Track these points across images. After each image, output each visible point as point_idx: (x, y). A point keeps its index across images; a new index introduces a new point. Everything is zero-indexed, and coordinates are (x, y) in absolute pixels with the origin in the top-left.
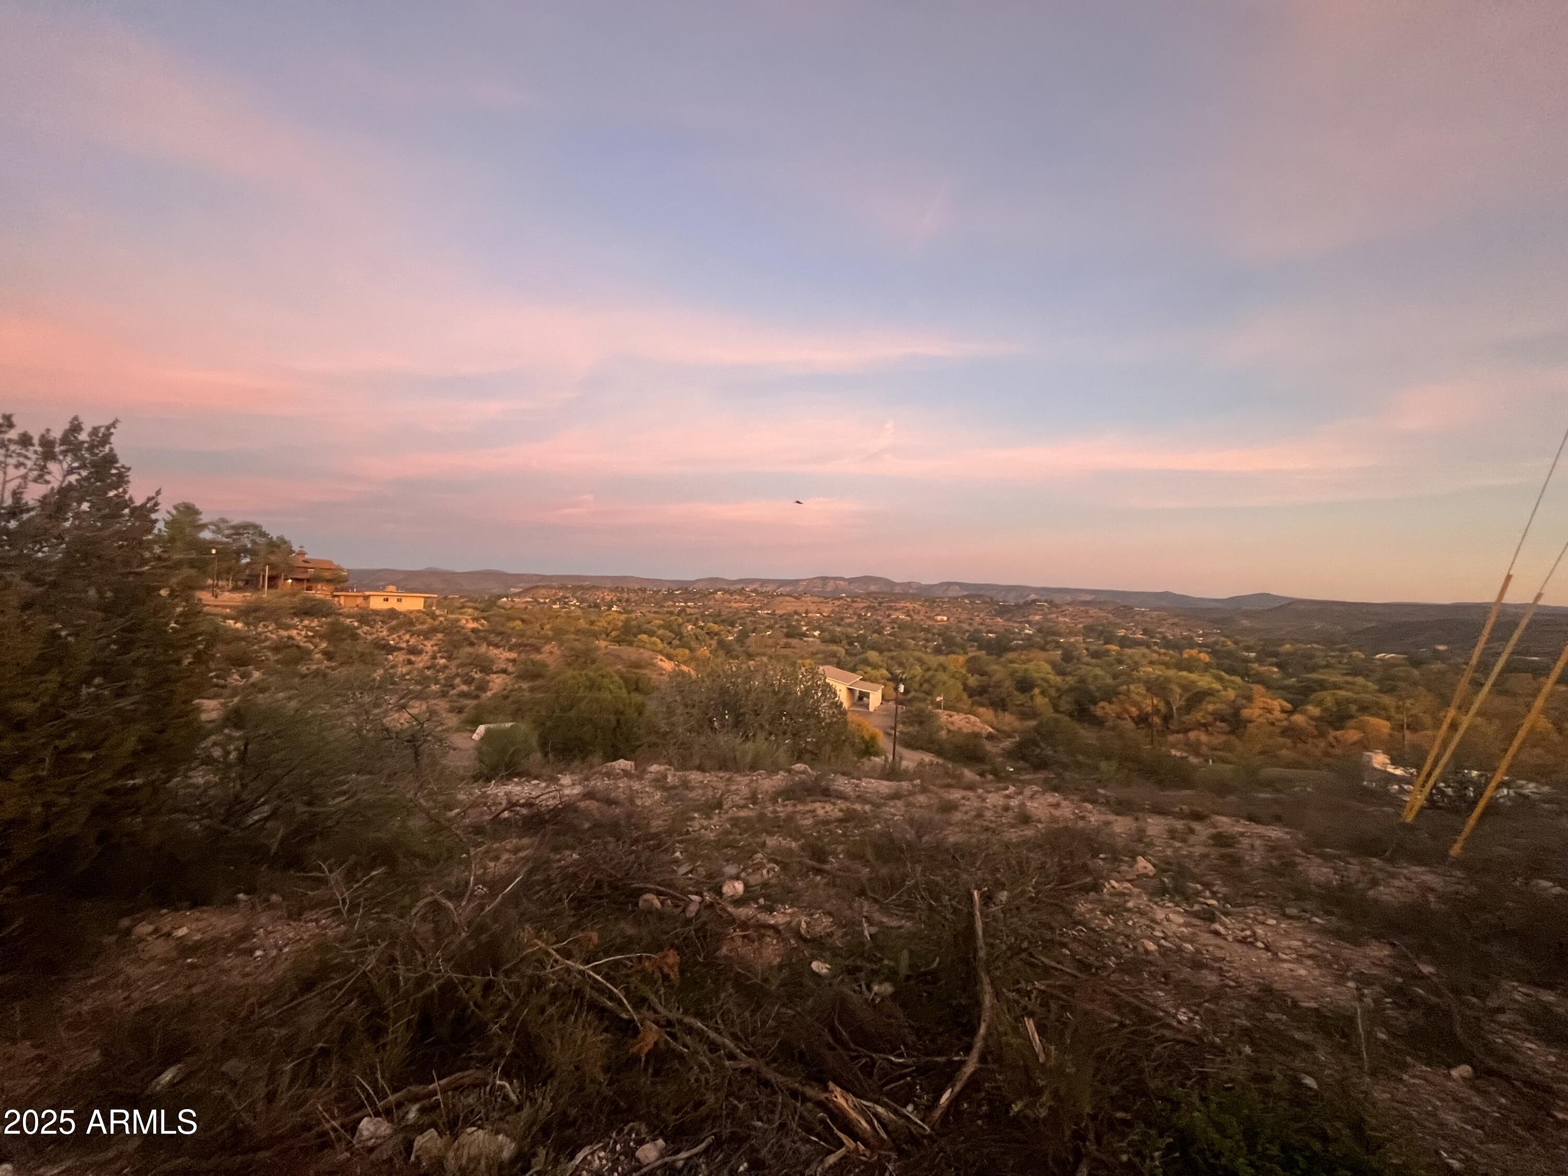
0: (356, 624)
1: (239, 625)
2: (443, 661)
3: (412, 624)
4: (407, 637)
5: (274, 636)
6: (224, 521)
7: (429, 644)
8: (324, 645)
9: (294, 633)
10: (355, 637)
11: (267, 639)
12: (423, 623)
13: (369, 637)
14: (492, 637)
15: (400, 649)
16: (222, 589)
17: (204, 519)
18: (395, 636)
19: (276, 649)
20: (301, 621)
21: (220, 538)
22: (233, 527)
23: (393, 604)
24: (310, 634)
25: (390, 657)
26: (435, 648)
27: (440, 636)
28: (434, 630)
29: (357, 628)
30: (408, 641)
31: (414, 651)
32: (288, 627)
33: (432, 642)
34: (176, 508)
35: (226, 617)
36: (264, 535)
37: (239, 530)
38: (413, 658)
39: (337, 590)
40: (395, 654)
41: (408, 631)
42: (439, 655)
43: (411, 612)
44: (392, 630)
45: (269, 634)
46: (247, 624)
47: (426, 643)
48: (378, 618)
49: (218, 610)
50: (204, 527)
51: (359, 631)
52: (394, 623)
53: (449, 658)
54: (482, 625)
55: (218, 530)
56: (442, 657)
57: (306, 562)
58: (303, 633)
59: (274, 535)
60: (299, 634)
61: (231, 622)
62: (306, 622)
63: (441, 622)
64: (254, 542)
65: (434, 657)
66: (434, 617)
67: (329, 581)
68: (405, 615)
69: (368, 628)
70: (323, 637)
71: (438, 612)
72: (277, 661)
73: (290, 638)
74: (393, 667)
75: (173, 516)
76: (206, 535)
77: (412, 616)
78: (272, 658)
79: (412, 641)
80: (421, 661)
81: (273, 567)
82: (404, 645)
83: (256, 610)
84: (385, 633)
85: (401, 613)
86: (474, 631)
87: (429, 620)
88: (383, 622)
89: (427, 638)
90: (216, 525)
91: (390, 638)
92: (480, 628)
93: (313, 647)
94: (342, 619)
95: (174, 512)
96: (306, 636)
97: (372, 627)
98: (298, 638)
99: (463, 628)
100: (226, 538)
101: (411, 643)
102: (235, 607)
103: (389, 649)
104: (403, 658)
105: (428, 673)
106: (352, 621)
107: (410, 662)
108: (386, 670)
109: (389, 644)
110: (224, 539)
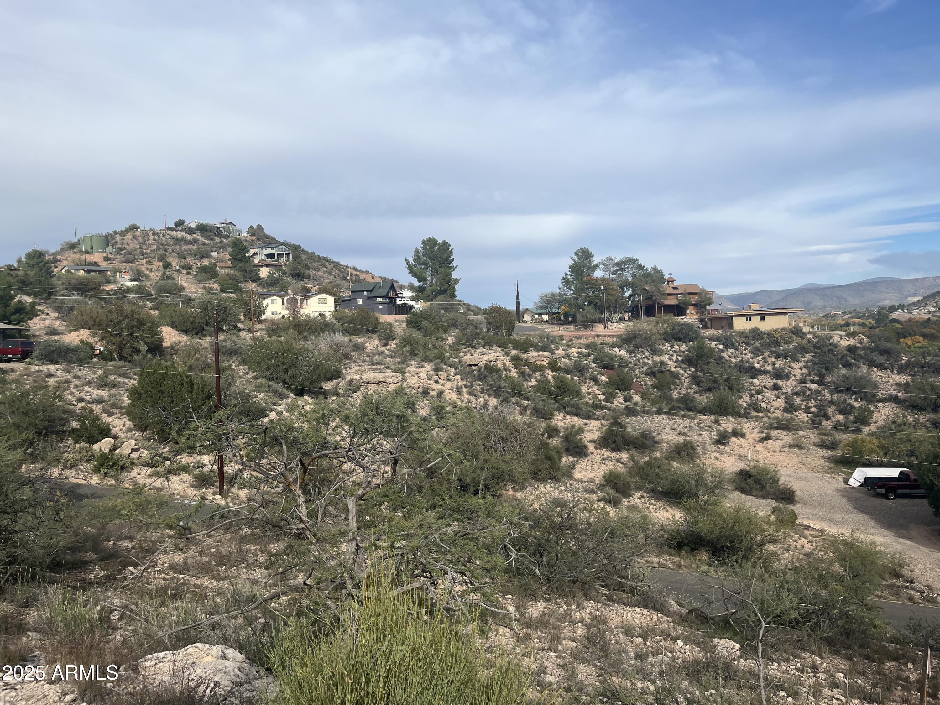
0: (721, 347)
1: (623, 353)
2: (814, 386)
3: (777, 343)
4: (773, 359)
5: (650, 362)
6: (610, 259)
7: (797, 366)
8: (692, 369)
10: (720, 361)
11: (645, 364)
12: (787, 343)
13: (733, 360)
14: (874, 356)
15: (765, 372)
16: (611, 320)
17: (596, 260)
18: (760, 358)
19: (651, 374)
20: (672, 346)
21: (608, 275)
22: (618, 264)
23: (756, 323)
24: (680, 358)
25: (756, 381)
26: (804, 371)
27: (808, 356)
28: (802, 350)
29: (722, 351)
30: (774, 364)
31: (779, 374)
32: (660, 353)
33: (800, 364)
35: (613, 346)
36: (641, 267)
37: (622, 265)
38: (780, 383)
39: (703, 313)
40: (761, 378)
41: (773, 353)
42: (808, 378)
43: (776, 331)
44: (756, 352)
45: (646, 360)
46: (628, 351)
47: (793, 365)
48: (742, 339)
49: (607, 340)
51: (724, 355)
52: (758, 343)
53: (821, 383)
54: (861, 341)
55: (607, 268)
56: (813, 382)
57: (675, 288)
58: (674, 358)
59: (648, 266)
60: (670, 359)
61: (617, 350)
62: (676, 347)
63: (810, 340)
64: (634, 275)
65: (803, 382)
66: (800, 334)
67: (696, 305)
68: (769, 334)
69: (732, 350)
70: (690, 361)
71: (807, 329)
72: (654, 386)
73: (663, 363)
74: (759, 392)
76: (598, 274)
77: (778, 335)
78: (649, 383)
79: (779, 363)
80: (789, 386)
81: (648, 296)
82: (769, 368)
83: (635, 337)
84: (749, 355)
85: (764, 333)
86: (851, 349)
87: (796, 339)
88: (747, 343)
89: (794, 360)
90: (604, 264)
91: (755, 361)
92: (859, 345)
93: (682, 372)
96: (676, 361)
97: (736, 349)
98: (670, 363)
99: (836, 346)
100: (613, 274)
101: (777, 366)
102: (619, 336)
103: (754, 373)
104: (770, 383)
105: (797, 400)
106: (716, 345)
107: (776, 387)
108: (752, 396)
109: (754, 367)
110: (611, 276)
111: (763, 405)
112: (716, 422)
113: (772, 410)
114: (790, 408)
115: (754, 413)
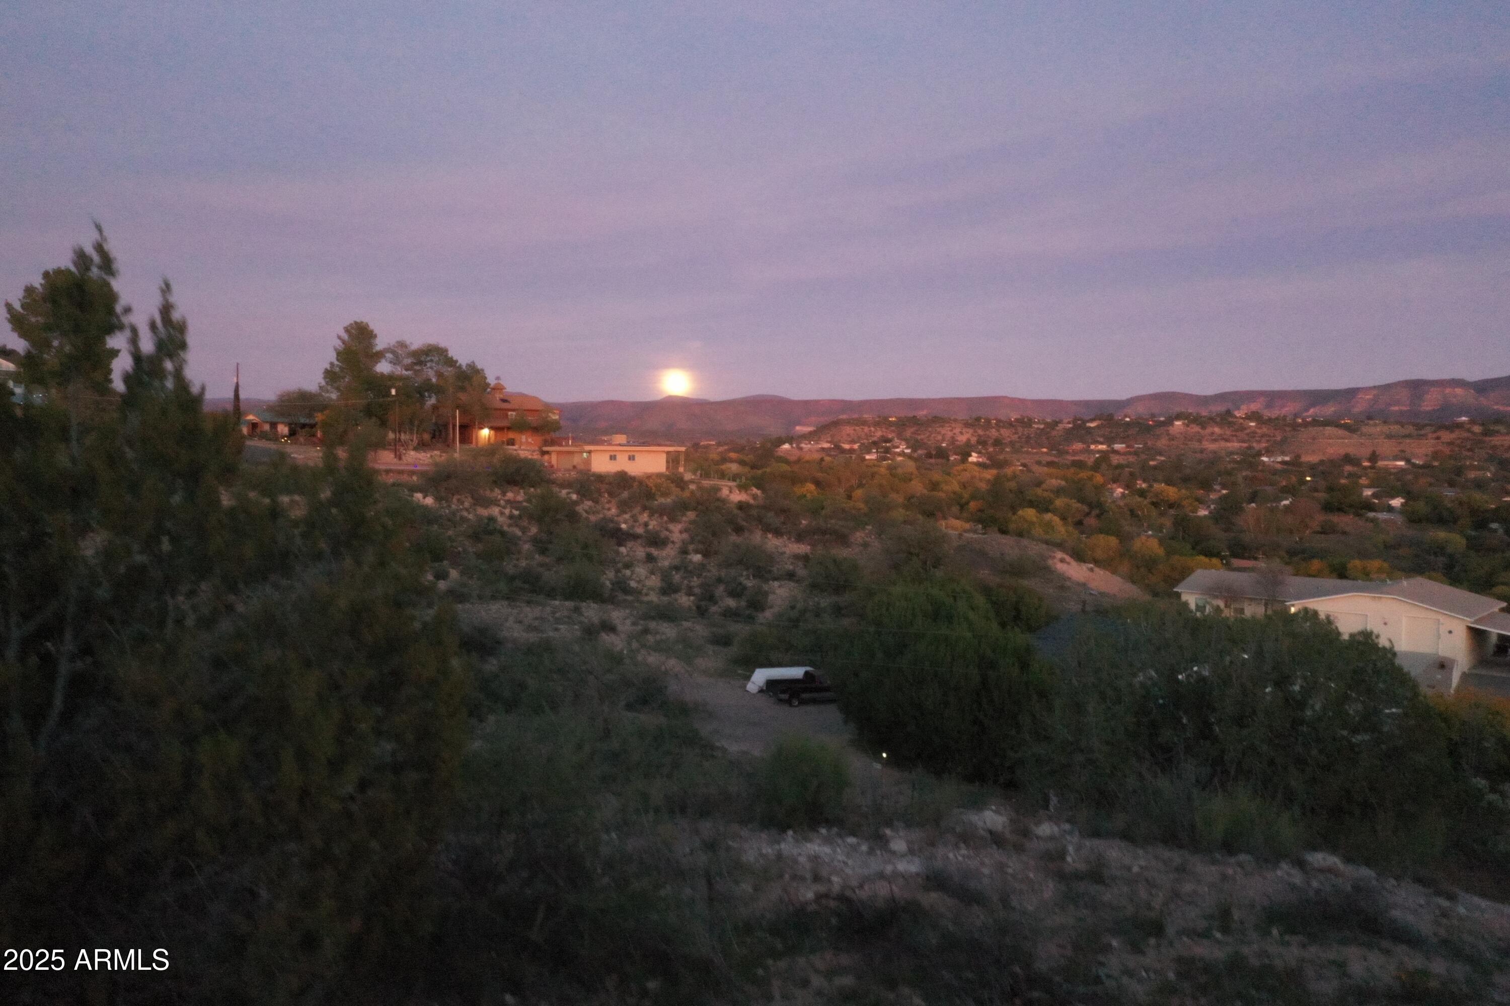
0: (574, 497)
1: (429, 501)
2: (697, 558)
3: (650, 496)
4: (645, 517)
5: (471, 516)
6: (402, 345)
7: (676, 528)
8: (534, 530)
9: (495, 511)
10: (573, 517)
11: (464, 519)
12: (665, 494)
13: (592, 518)
14: (770, 517)
15: (635, 537)
16: (405, 445)
17: (380, 344)
18: (627, 516)
19: (476, 537)
20: (504, 493)
21: (399, 371)
22: (414, 354)
23: (622, 464)
24: (516, 513)
25: (623, 550)
26: (685, 536)
27: (691, 515)
28: (684, 506)
29: (576, 503)
30: (646, 525)
32: (488, 503)
33: (679, 527)
34: (347, 330)
35: (413, 489)
36: (451, 362)
37: (421, 357)
38: (654, 552)
39: (546, 443)
40: (630, 544)
41: (645, 508)
42: (691, 547)
43: (649, 476)
44: (624, 506)
45: (465, 514)
46: (438, 499)
47: (671, 526)
48: (604, 487)
49: (405, 478)
50: (379, 355)
51: (579, 509)
52: (625, 495)
53: (706, 554)
54: (755, 497)
55: (396, 361)
56: (697, 552)
57: (504, 401)
58: (507, 511)
59: (463, 360)
60: (501, 513)
61: (419, 496)
62: (510, 495)
63: (692, 492)
64: (439, 375)
65: (684, 552)
66: (680, 483)
67: (536, 430)
68: (640, 483)
69: (589, 503)
70: (531, 517)
71: (688, 476)
72: (478, 556)
73: (491, 519)
74: (627, 566)
75: (344, 342)
76: (383, 367)
77: (651, 483)
78: (470, 550)
79: (653, 524)
80: (667, 556)
81: (465, 411)
82: (640, 530)
83: (448, 477)
84: (614, 511)
85: (633, 479)
86: (741, 506)
87: (675, 490)
88: (611, 494)
89: (673, 520)
90: (393, 352)
91: (621, 519)
92: (752, 501)
93: (519, 533)
94: (556, 489)
95: (345, 336)
96: (511, 517)
97: (596, 501)
98: (501, 519)
99: (724, 501)
100: (406, 370)
101: (651, 527)
102: (422, 474)
103: (620, 537)
104: (640, 552)
105: (677, 577)
106: (568, 493)
107: (650, 558)
108: (618, 571)
109: (620, 529)
110: (404, 372)
111: (633, 584)
112: (577, 610)
113: (645, 591)
114: (669, 589)
115: (621, 596)
